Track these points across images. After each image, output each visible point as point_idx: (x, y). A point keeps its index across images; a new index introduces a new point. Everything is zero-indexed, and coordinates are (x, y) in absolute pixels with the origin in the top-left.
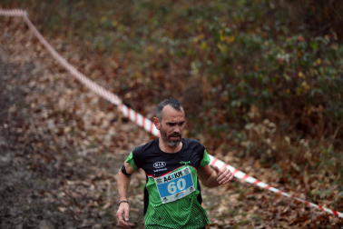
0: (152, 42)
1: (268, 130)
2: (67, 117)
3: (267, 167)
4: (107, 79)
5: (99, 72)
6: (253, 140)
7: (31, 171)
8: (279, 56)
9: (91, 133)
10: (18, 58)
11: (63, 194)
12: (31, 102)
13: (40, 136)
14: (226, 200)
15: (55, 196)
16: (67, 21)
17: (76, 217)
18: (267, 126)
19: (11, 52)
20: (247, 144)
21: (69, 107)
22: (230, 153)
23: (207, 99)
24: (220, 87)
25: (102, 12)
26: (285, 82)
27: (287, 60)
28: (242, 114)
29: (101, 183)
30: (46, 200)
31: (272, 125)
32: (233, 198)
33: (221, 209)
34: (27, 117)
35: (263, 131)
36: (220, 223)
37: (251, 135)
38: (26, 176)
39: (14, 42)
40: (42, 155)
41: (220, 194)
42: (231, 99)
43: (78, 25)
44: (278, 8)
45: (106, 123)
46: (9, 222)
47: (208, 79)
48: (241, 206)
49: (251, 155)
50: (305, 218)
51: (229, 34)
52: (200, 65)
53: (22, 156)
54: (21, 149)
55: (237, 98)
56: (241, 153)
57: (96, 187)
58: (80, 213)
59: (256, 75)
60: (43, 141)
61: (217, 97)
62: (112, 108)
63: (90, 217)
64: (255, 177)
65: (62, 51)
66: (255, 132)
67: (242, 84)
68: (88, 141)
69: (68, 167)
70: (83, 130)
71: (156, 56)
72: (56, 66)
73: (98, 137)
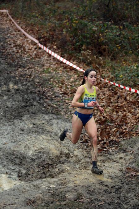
0: (50, 22)
1: (89, 53)
2: (20, 47)
3: (87, 66)
4: (34, 34)
5: (32, 32)
6: (83, 57)
7: (7, 65)
8: (93, 28)
9: (28, 52)
10: (4, 26)
11: (18, 73)
12: (8, 41)
13: (11, 53)
14: (73, 77)
15: (15, 74)
16: (22, 14)
17: (22, 81)
18: (88, 52)
19: (2, 24)
20: (81, 58)
21: (21, 44)
22: (75, 61)
23: (68, 42)
24: (73, 38)
25: (33, 11)
26: (95, 37)
27: (96, 30)
28: (80, 48)
29: (31, 69)
30: (12, 75)
31: (90, 51)
32: (76, 76)
33: (71, 80)
34: (6, 46)
35: (87, 54)
36: (71, 84)
37: (83, 55)
38: (5, 66)
39: (3, 21)
40: (11, 60)
41: (71, 75)
42: (76, 42)
43: (25, 16)
44: (94, 12)
45: (33, 49)
47: (69, 35)
48: (78, 79)
49: (83, 61)
50: (100, 83)
51: (76, 20)
52: (66, 30)
53: (4, 60)
54: (4, 57)
55: (78, 42)
56: (79, 61)
57: (29, 71)
58: (23, 79)
59: (85, 34)
60: (11, 55)
61: (71, 42)
62: (36, 44)
63: (26, 81)
64: (83, 69)
65: (19, 24)
66: (84, 54)
67: (80, 37)
68: (27, 55)
69: (20, 64)
70: (25, 51)
71: (51, 27)
72: (17, 29)
73: (30, 54)
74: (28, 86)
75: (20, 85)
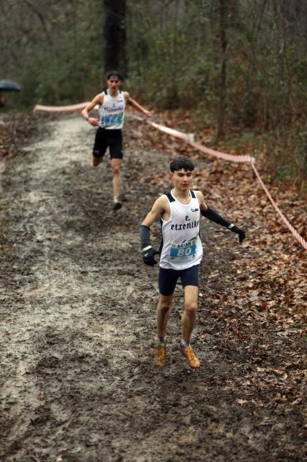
2: (276, 288)
7: (217, 352)
11: (248, 383)
17: (255, 413)
21: (281, 277)
29: (298, 372)
34: (229, 286)
38: (209, 357)
46: (176, 413)
54: (211, 325)
57: (289, 377)
58: (263, 408)
60: (240, 316)
63: (273, 414)
65: (288, 208)
69: (262, 349)
72: (278, 225)
74: (277, 434)
75: (246, 429)
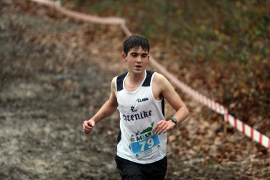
0: (254, 52)
4: (209, 89)
5: (201, 82)
9: (196, 142)
10: (116, 66)
16: (165, 30)
19: (109, 60)
39: (111, 50)
43: (176, 34)
45: (210, 133)
62: (217, 117)
65: (160, 60)
68: (194, 150)
69: (175, 175)
70: (188, 139)
71: (262, 66)
73: (204, 146)
